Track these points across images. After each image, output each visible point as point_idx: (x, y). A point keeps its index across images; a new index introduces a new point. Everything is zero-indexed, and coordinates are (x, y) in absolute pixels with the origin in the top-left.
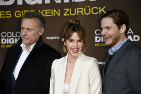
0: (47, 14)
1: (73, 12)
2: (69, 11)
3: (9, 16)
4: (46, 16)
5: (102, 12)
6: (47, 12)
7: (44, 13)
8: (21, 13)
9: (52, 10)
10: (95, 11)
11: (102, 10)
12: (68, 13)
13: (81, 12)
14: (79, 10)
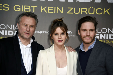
0: (50, 11)
1: (77, 11)
2: (73, 9)
3: (7, 9)
4: (48, 12)
5: (106, 13)
6: (50, 8)
7: (46, 9)
8: (21, 8)
9: (55, 8)
10: (99, 11)
11: (107, 11)
12: (72, 11)
13: (85, 11)
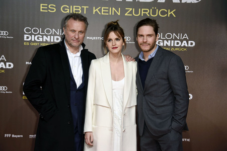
0: (104, 12)
1: (137, 12)
2: (132, 10)
3: (54, 10)
4: (102, 14)
5: (171, 14)
6: (104, 9)
7: (100, 10)
8: (70, 8)
9: (110, 8)
10: (163, 13)
11: (172, 12)
12: (131, 12)
13: (147, 13)
14: (144, 11)
